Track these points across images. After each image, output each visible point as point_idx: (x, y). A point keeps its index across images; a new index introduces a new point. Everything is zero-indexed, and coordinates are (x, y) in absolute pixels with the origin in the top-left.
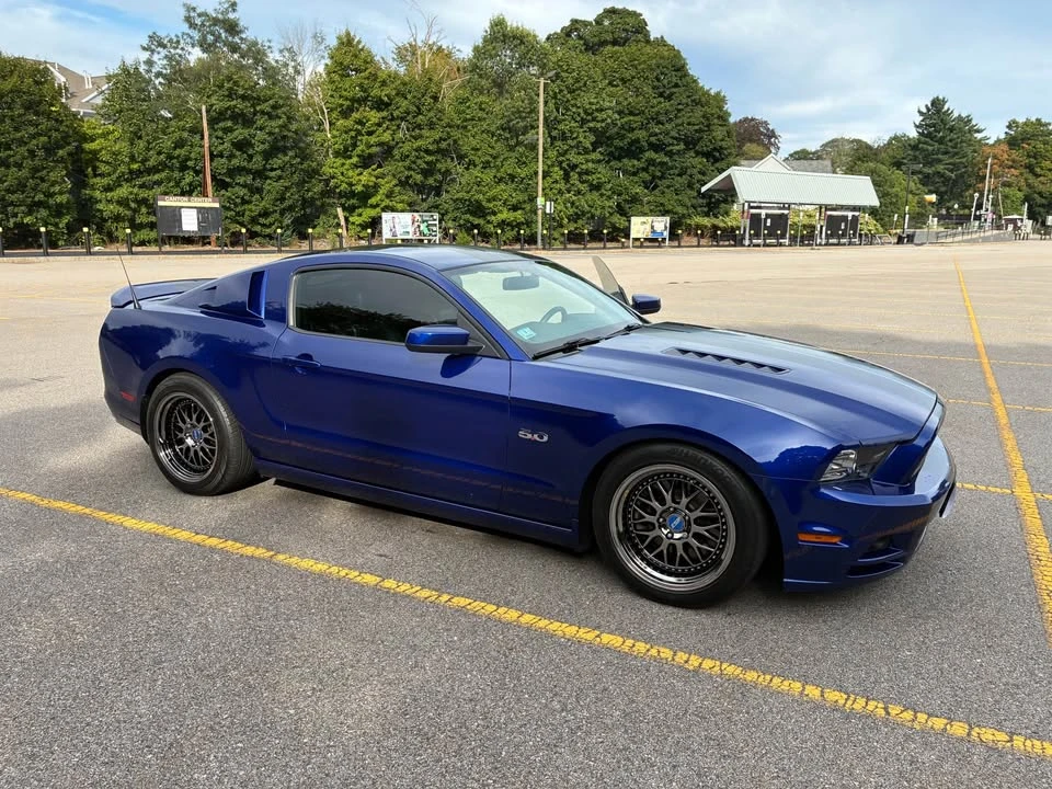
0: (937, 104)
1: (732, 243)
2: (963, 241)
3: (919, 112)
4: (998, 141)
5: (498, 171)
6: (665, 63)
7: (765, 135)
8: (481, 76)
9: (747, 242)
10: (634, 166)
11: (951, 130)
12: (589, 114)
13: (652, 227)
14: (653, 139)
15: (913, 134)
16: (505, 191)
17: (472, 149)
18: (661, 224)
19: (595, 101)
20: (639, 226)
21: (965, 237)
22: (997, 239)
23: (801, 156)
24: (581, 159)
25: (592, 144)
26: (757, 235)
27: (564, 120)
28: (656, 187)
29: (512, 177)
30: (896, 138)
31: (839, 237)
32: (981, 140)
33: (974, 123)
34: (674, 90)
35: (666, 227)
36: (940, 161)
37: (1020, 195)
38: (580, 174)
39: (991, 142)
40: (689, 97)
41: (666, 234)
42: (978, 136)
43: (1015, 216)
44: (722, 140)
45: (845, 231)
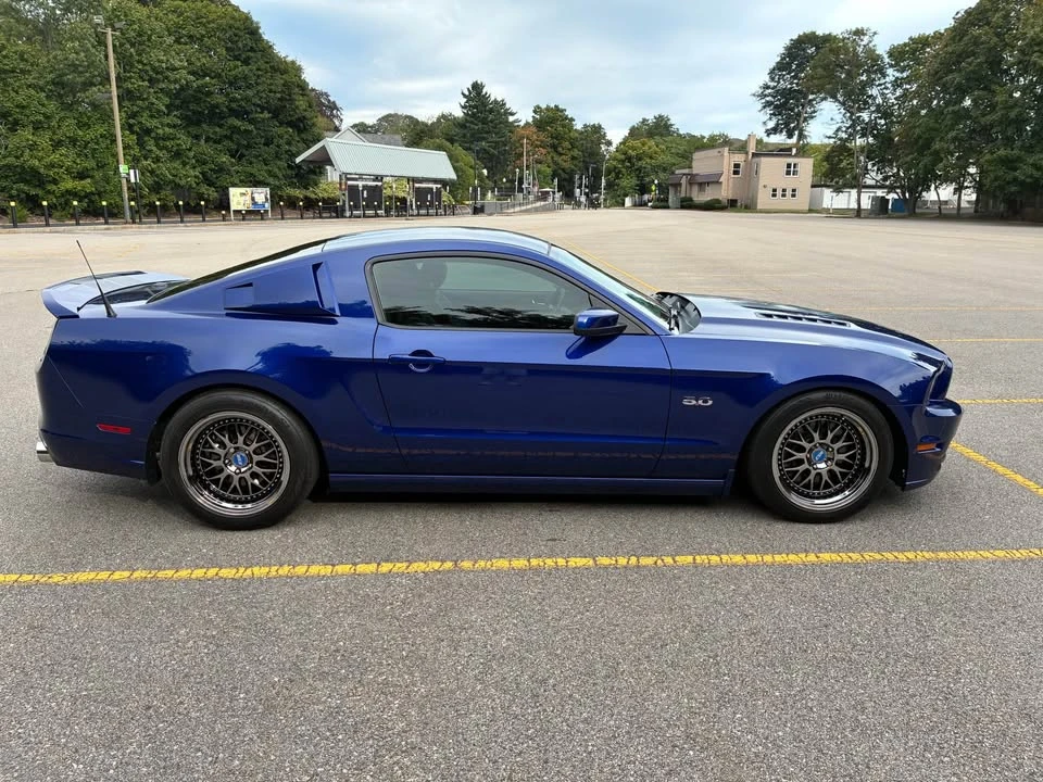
0: (477, 87)
1: (334, 215)
2: (521, 211)
3: (463, 94)
4: (527, 124)
5: (54, 133)
6: (238, 24)
7: (326, 106)
8: (17, 21)
9: (348, 214)
10: (215, 133)
11: (491, 111)
12: (157, 73)
13: (253, 199)
14: (234, 105)
15: (459, 113)
16: (67, 157)
17: (17, 106)
18: (261, 195)
19: (165, 58)
20: (239, 198)
21: (524, 208)
22: (544, 209)
23: (361, 129)
24: (155, 122)
25: (167, 107)
26: (356, 207)
27: (130, 78)
28: (242, 156)
29: (73, 141)
30: (443, 116)
31: (427, 208)
32: (515, 121)
33: (507, 106)
34: (251, 54)
35: (266, 198)
36: (484, 139)
37: (549, 171)
38: (157, 139)
39: (522, 124)
40: (267, 63)
41: (267, 205)
42: (511, 119)
43: (548, 189)
44: (306, 110)
45: (431, 202)
